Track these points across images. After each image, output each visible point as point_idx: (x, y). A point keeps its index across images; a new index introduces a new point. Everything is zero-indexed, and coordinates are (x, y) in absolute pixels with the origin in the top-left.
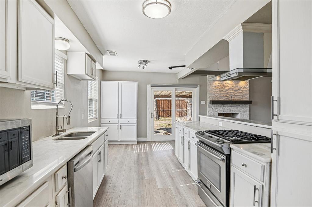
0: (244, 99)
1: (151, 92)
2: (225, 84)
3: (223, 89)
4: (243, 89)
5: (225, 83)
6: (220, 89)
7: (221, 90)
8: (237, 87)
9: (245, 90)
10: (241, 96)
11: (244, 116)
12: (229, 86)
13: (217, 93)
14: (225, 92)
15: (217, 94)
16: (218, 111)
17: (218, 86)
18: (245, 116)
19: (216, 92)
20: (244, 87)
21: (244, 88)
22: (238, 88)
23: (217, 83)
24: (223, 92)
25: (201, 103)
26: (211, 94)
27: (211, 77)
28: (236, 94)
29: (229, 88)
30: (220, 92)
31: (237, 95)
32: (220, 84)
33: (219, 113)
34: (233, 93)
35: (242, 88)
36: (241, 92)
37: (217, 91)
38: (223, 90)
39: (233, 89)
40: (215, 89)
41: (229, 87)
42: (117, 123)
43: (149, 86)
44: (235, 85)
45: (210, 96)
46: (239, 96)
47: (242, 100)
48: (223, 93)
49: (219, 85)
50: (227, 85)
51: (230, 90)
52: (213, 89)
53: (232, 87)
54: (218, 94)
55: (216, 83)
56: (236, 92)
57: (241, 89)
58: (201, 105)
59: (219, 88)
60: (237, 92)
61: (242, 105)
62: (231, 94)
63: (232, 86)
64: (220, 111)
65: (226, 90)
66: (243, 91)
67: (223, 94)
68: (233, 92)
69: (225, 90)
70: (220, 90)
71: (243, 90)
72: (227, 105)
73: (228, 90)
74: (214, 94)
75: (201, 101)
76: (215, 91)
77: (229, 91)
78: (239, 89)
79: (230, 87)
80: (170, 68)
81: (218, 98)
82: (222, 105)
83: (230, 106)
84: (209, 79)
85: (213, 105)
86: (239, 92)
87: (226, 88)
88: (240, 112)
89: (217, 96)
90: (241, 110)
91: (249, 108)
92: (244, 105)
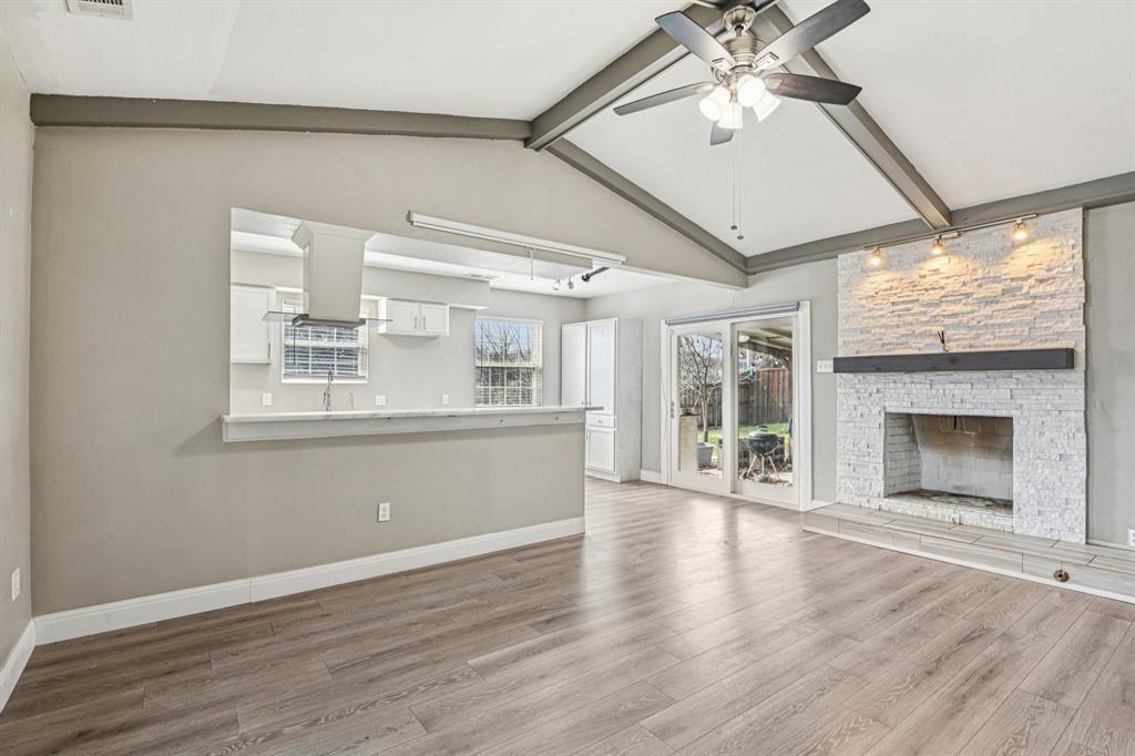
0: (1045, 341)
2: (924, 276)
3: (912, 302)
4: (1040, 289)
5: (922, 273)
6: (893, 304)
7: (901, 307)
8: (996, 280)
9: (1051, 289)
10: (1021, 324)
11: (1049, 435)
12: (943, 282)
13: (881, 323)
14: (924, 313)
15: (882, 327)
16: (887, 404)
17: (886, 290)
18: (1054, 435)
19: (874, 318)
21: (1042, 281)
22: (1000, 287)
23: (880, 280)
24: (912, 315)
25: (819, 370)
26: (855, 330)
27: (849, 260)
28: (991, 317)
29: (943, 292)
30: (895, 319)
31: (991, 322)
32: (895, 284)
33: (893, 410)
34: (966, 319)
35: (1032, 281)
36: (1023, 307)
37: (882, 313)
38: (909, 306)
39: (967, 295)
40: (871, 305)
41: (942, 288)
44: (980, 274)
46: (1006, 325)
47: (1027, 347)
48: (909, 319)
49: (888, 285)
50: (931, 279)
51: (954, 302)
52: (863, 307)
53: (964, 284)
54: (886, 327)
55: (873, 279)
56: (988, 310)
57: (1020, 288)
58: (816, 376)
59: (893, 299)
60: (995, 307)
61: (1031, 372)
62: (957, 320)
63: (962, 279)
64: (895, 404)
65: (929, 305)
66: (1034, 297)
67: (911, 324)
68: (969, 308)
69: (923, 306)
70: (895, 308)
71: (1032, 292)
72: (930, 376)
73: (937, 305)
74: (864, 331)
75: (819, 362)
76: (869, 318)
77: (944, 307)
78: (1004, 292)
79: (949, 289)
81: (883, 345)
82: (906, 377)
83: (951, 379)
84: (845, 269)
85: (860, 376)
86: (1010, 305)
87: (926, 298)
88: (1013, 413)
89: (884, 334)
90: (1018, 402)
91: (1082, 392)
92: (1043, 374)
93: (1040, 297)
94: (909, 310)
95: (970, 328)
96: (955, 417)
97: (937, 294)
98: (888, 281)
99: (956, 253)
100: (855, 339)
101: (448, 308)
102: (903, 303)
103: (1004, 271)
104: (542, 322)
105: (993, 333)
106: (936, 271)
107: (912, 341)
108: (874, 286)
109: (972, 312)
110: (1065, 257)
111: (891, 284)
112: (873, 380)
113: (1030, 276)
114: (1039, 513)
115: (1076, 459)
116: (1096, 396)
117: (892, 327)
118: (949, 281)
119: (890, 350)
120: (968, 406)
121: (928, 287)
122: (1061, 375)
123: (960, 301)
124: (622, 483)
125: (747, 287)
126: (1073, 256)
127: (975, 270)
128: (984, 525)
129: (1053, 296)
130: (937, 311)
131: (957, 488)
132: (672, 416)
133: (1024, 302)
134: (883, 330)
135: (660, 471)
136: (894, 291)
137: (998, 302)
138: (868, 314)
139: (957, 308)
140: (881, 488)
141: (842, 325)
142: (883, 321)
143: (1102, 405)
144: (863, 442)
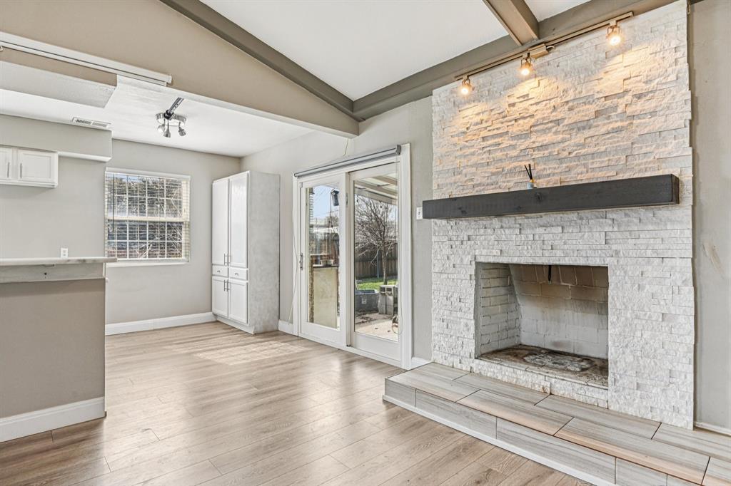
1: (298, 194)
2: (513, 105)
3: (501, 135)
4: (639, 106)
5: (512, 100)
6: (484, 139)
7: (491, 142)
8: (589, 100)
9: (650, 105)
10: (616, 151)
12: (533, 109)
14: (513, 147)
15: (472, 166)
16: (477, 253)
17: (477, 124)
18: (656, 288)
19: (465, 156)
20: (641, 87)
21: (639, 96)
22: (592, 108)
23: (471, 113)
24: (502, 150)
25: (415, 219)
27: (443, 95)
28: (583, 146)
29: (532, 121)
30: (486, 156)
31: (583, 151)
32: (485, 117)
33: (482, 260)
35: (628, 98)
36: (619, 130)
37: (472, 150)
38: (499, 140)
39: (558, 122)
40: (462, 143)
41: (532, 116)
42: (226, 275)
44: (571, 95)
46: (600, 154)
48: (499, 155)
49: (478, 119)
50: (520, 107)
51: (544, 131)
52: (455, 145)
53: (555, 109)
54: (476, 165)
55: (465, 113)
56: (579, 138)
57: (615, 108)
59: (484, 134)
60: (587, 133)
61: (627, 210)
62: (546, 152)
63: (553, 103)
64: (484, 252)
65: (518, 137)
66: (631, 117)
67: (501, 160)
68: (560, 137)
69: (513, 138)
70: (485, 144)
71: (630, 110)
73: (527, 136)
74: (456, 172)
75: (415, 210)
76: (461, 156)
77: (533, 138)
79: (539, 116)
82: (495, 222)
83: (541, 222)
84: (439, 106)
85: (452, 223)
86: (603, 130)
87: (515, 129)
88: (608, 262)
89: (474, 174)
90: (614, 247)
91: (689, 233)
92: (642, 212)
93: (638, 116)
94: (499, 144)
95: (561, 160)
96: (550, 266)
97: (525, 124)
98: (478, 114)
99: (546, 74)
100: (448, 181)
101: (55, 157)
102: (493, 137)
103: (597, 89)
104: (189, 177)
105: (585, 165)
106: (525, 97)
107: (501, 179)
108: (466, 120)
109: (563, 141)
110: (666, 64)
111: (481, 117)
112: (466, 227)
113: (626, 92)
114: (638, 386)
115: (681, 319)
116: (706, 239)
117: (482, 165)
119: (480, 191)
120: (559, 253)
121: (517, 116)
122: (665, 212)
123: (549, 129)
124: (256, 334)
125: (358, 134)
126: (676, 61)
127: (565, 91)
128: (576, 397)
129: (653, 113)
130: (525, 144)
131: (556, 344)
132: (301, 268)
133: (619, 124)
134: (474, 170)
135: (292, 323)
136: (484, 125)
137: (590, 127)
138: (460, 153)
139: (548, 138)
140: (471, 348)
141: (436, 167)
142: (474, 159)
143: (713, 250)
144: (456, 296)
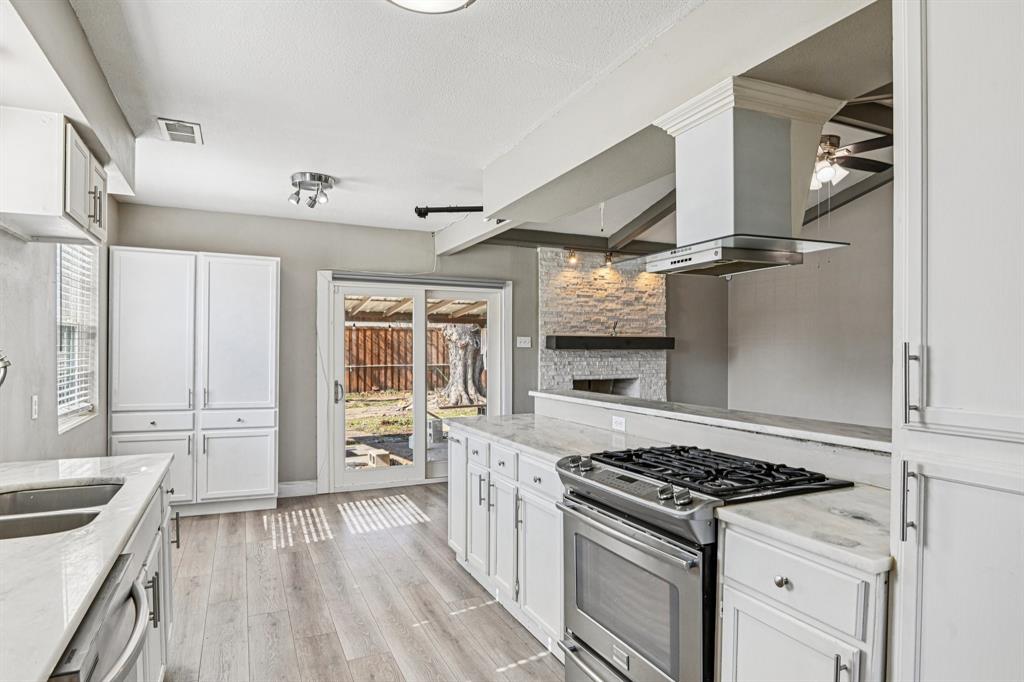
0: (651, 332)
1: (331, 302)
2: (595, 279)
3: (588, 297)
4: (650, 300)
5: (595, 276)
6: (579, 296)
7: (583, 299)
8: (632, 290)
9: (654, 301)
10: (643, 320)
11: (653, 388)
12: (606, 286)
13: (570, 310)
14: (596, 306)
15: (570, 313)
16: (575, 373)
17: (573, 285)
18: (655, 388)
19: (566, 305)
20: (650, 291)
21: (650, 295)
22: (634, 295)
23: (569, 276)
24: (589, 306)
25: (518, 345)
26: (552, 313)
27: (549, 254)
28: (629, 314)
29: (606, 294)
30: (579, 308)
31: (629, 317)
32: (579, 281)
33: (577, 378)
34: (618, 313)
35: (646, 295)
36: (643, 310)
37: (570, 302)
38: (587, 299)
39: (618, 298)
40: (563, 295)
41: (606, 290)
42: (191, 427)
43: (324, 277)
44: (624, 285)
45: (547, 320)
46: (636, 320)
47: (644, 335)
48: (587, 309)
49: (575, 281)
50: (599, 283)
51: (611, 301)
52: (558, 295)
53: (617, 290)
54: (574, 313)
55: (566, 274)
56: (627, 310)
57: (642, 298)
58: (516, 352)
59: (578, 292)
60: (631, 308)
61: (647, 350)
62: (614, 314)
63: (616, 286)
64: (580, 373)
65: (599, 301)
66: (647, 305)
67: (589, 313)
68: (619, 307)
69: (595, 301)
70: (579, 300)
71: (647, 301)
72: (601, 352)
73: (603, 301)
74: (559, 315)
75: (519, 339)
76: (562, 304)
77: (606, 303)
78: (636, 299)
79: (609, 291)
80: (422, 213)
81: (573, 327)
83: (611, 354)
84: (545, 260)
85: (557, 352)
86: (638, 308)
87: (597, 295)
88: (639, 376)
89: (571, 319)
90: (642, 369)
91: (666, 362)
92: (651, 352)
94: (587, 302)
97: (602, 294)
98: (575, 278)
99: (616, 267)
102: (584, 296)
103: (636, 286)
106: (602, 277)
107: (589, 326)
108: (566, 279)
109: (620, 309)
112: (566, 355)
117: (577, 314)
118: (610, 286)
119: (575, 331)
120: (620, 372)
121: (598, 287)
123: (615, 301)
127: (622, 281)
129: (654, 305)
130: (603, 306)
133: (643, 307)
134: (572, 316)
135: (317, 478)
136: (578, 286)
137: (632, 305)
138: (561, 302)
139: (613, 306)
141: (542, 308)
142: (572, 309)
